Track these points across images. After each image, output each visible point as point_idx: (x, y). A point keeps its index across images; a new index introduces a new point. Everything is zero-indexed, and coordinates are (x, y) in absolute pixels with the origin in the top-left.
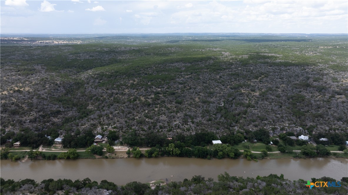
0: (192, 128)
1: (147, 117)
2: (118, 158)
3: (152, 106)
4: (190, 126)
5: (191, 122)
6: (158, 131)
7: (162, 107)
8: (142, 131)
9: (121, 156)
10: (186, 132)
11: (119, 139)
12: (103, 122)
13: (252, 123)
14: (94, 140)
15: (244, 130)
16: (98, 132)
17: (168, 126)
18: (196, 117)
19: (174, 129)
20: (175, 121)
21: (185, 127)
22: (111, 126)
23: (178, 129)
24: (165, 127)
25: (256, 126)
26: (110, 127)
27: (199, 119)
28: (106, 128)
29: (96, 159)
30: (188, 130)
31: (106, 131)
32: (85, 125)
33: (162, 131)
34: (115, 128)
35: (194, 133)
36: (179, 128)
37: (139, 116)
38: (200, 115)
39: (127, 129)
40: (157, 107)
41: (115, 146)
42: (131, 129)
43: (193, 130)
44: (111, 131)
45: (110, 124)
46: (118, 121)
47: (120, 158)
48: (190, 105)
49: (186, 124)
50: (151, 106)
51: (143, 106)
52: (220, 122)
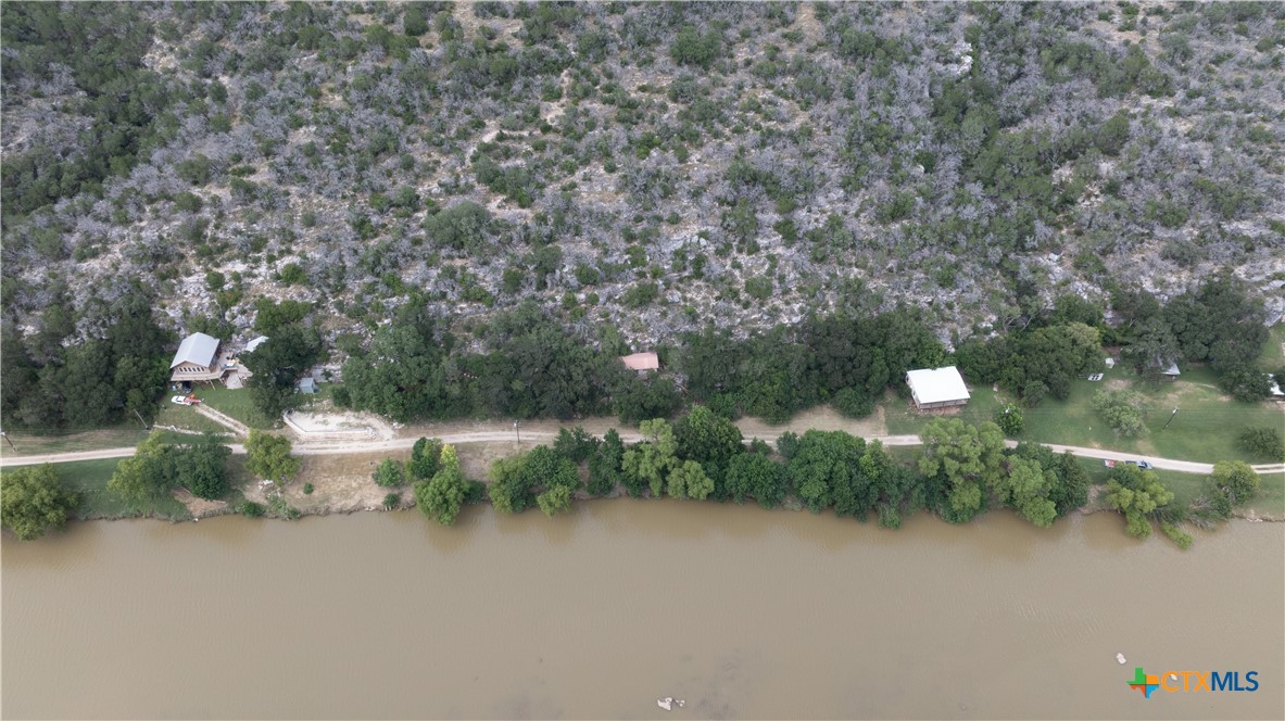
0: (782, 279)
1: (495, 182)
2: (327, 512)
3: (526, 86)
4: (771, 258)
5: (778, 227)
6: (570, 303)
7: (586, 94)
8: (466, 298)
9: (345, 494)
10: (746, 305)
11: (327, 360)
12: (217, 227)
13: (1159, 232)
14: (172, 370)
15: (1105, 287)
16: (186, 312)
17: (634, 264)
18: (808, 187)
19: (668, 285)
20: (675, 220)
21: (736, 265)
22: (271, 259)
23: (696, 283)
24: (611, 274)
25: (1182, 257)
26: (263, 269)
27: (831, 202)
28: (237, 277)
29: (190, 518)
30: (760, 291)
31: (236, 300)
32: (106, 250)
33: (593, 300)
34: (293, 276)
35: (792, 312)
36: (698, 275)
37: (446, 178)
38: (836, 173)
39: (371, 289)
40: (559, 96)
41: (301, 411)
42: (395, 286)
43: (786, 292)
44: (270, 302)
45: (258, 244)
46: (310, 221)
47: (341, 512)
48: (767, 74)
49: (743, 241)
50: (517, 87)
51: (469, 90)
52: (961, 224)
